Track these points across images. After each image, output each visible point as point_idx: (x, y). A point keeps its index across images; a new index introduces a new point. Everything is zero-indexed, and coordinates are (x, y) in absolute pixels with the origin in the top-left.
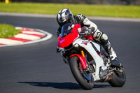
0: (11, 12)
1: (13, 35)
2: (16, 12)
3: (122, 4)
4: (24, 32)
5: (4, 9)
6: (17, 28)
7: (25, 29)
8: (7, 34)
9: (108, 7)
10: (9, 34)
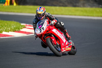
0: (18, 12)
1: (19, 29)
2: (21, 12)
3: (99, 7)
4: (27, 27)
5: (13, 10)
6: (22, 24)
7: (28, 25)
8: (15, 28)
9: (88, 9)
10: (17, 28)
